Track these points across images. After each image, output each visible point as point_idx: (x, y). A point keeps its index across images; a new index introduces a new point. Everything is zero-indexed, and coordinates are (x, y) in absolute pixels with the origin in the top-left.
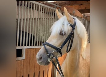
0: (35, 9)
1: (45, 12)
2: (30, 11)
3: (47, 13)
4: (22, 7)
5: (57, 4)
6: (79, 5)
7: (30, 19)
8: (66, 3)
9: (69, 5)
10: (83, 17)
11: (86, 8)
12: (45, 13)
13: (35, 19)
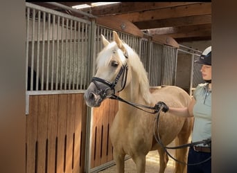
0: (56, 22)
1: (77, 28)
2: (47, 26)
3: (81, 31)
4: (32, 20)
5: (89, 12)
6: (140, 12)
7: (46, 42)
8: (112, 10)
9: (119, 12)
10: (142, 36)
11: (152, 18)
12: (77, 30)
13: (56, 41)
